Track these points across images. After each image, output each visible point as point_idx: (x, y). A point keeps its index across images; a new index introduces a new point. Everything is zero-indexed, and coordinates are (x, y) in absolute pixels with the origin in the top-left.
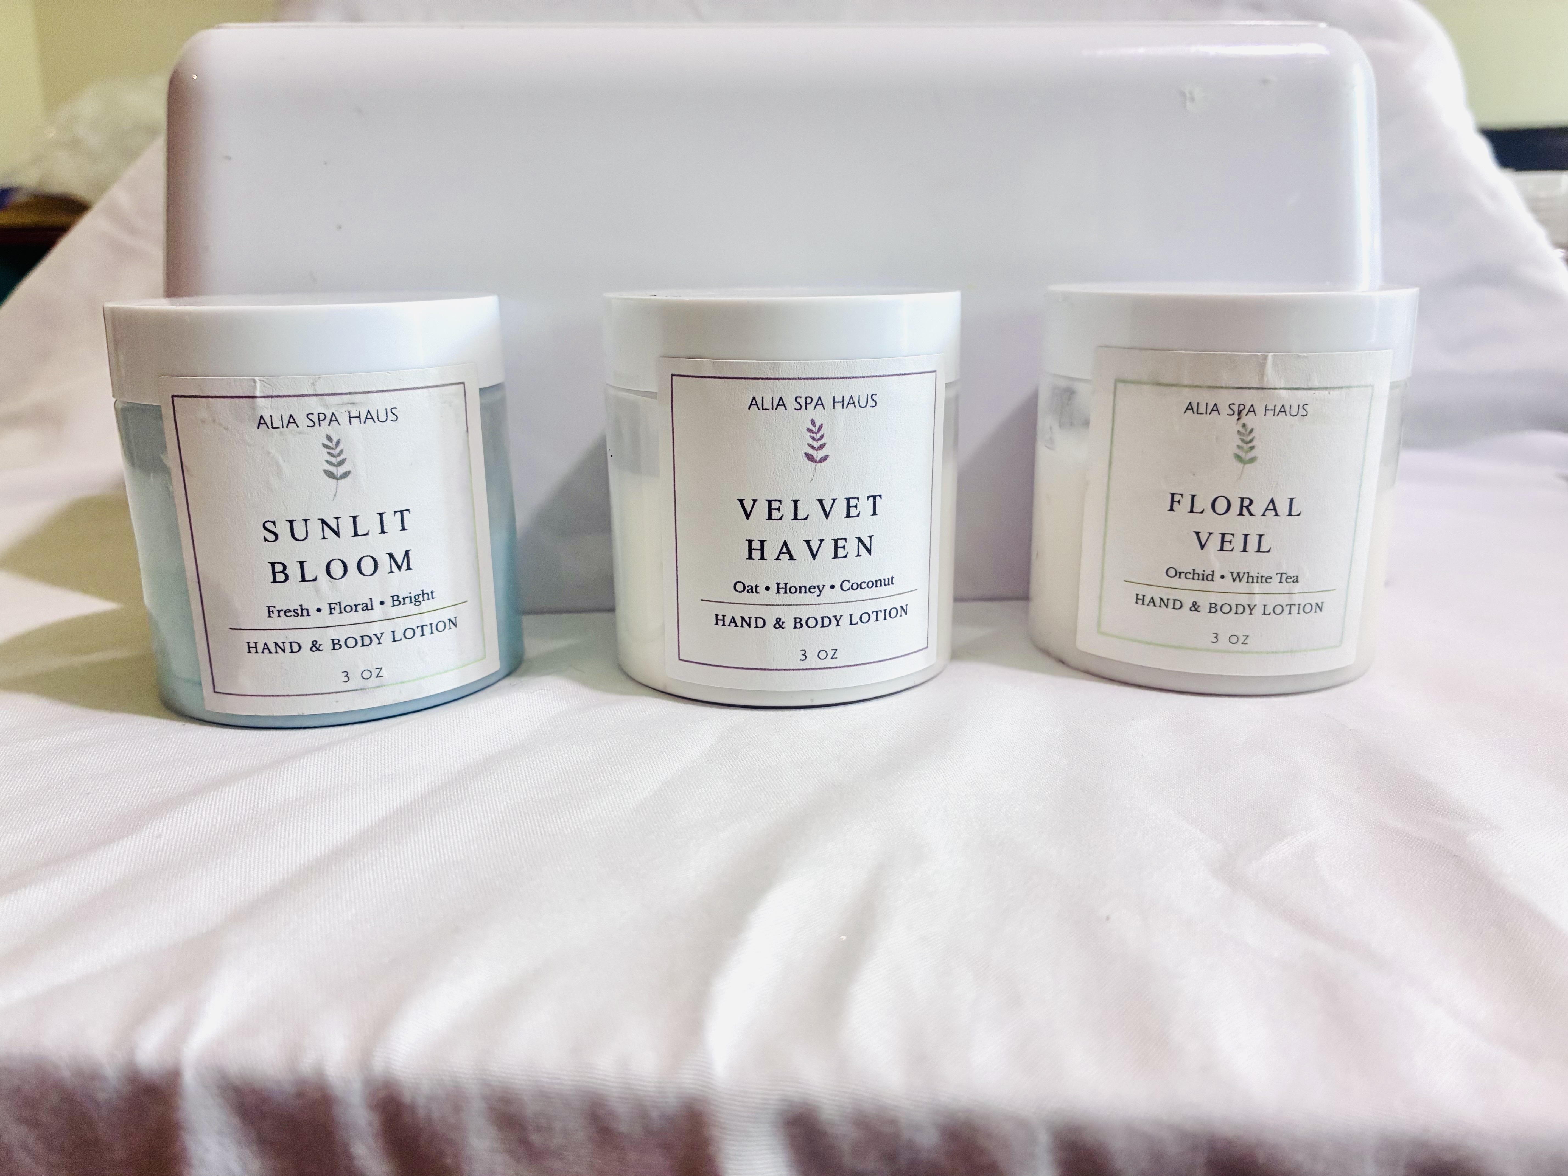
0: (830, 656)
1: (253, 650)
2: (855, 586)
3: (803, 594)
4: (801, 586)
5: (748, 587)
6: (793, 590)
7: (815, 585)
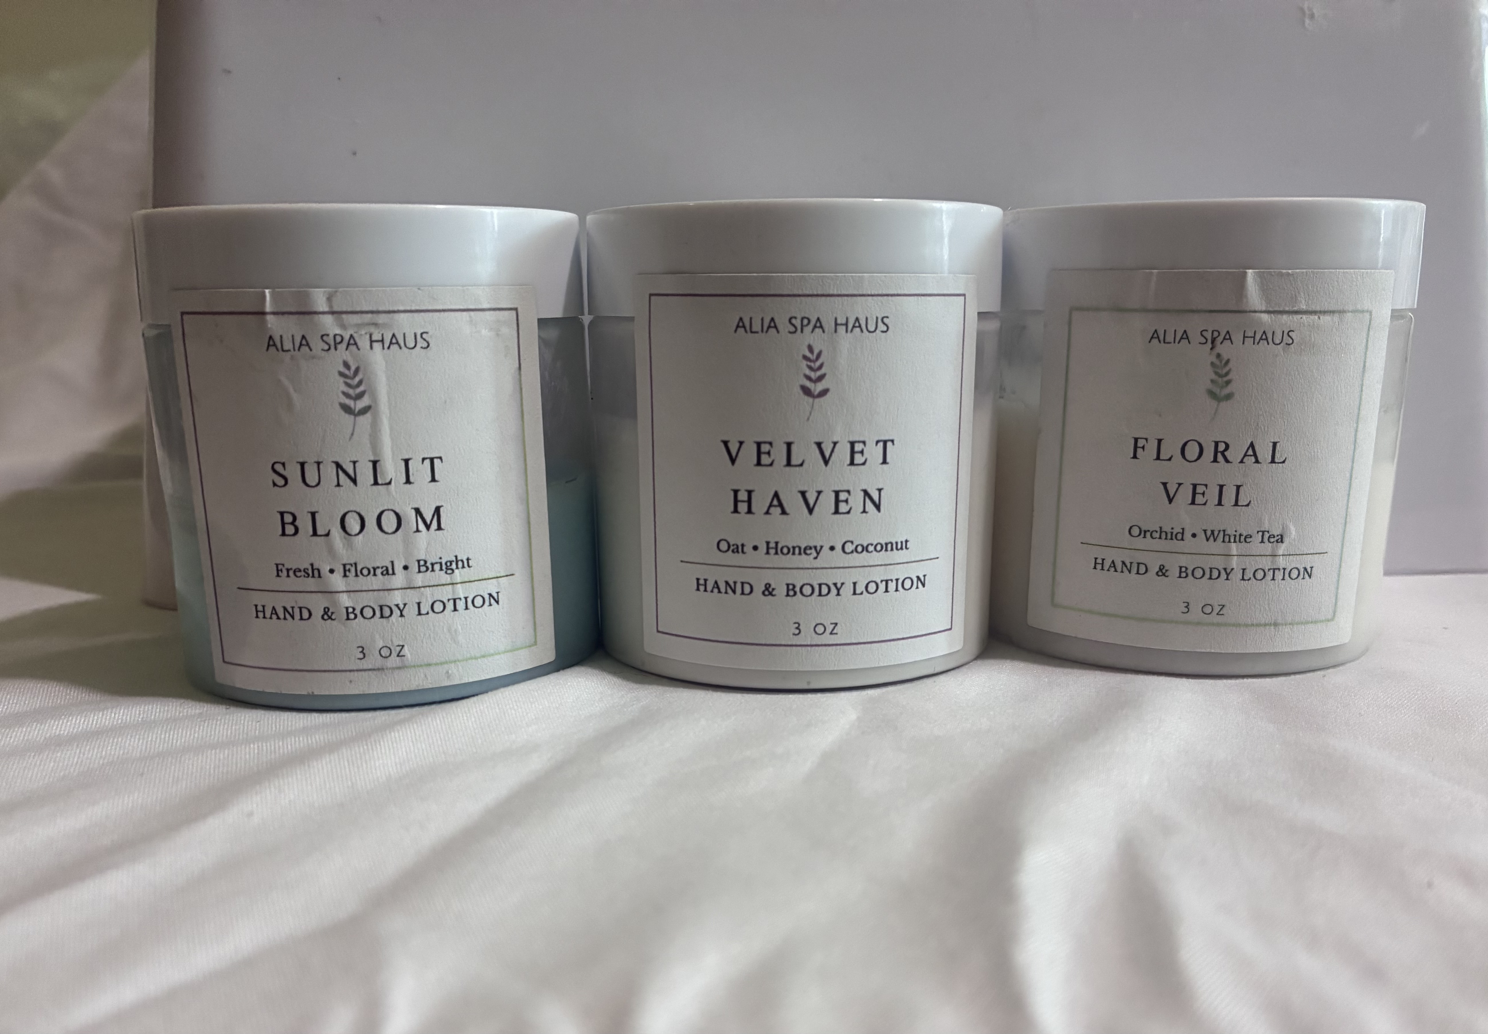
0: (829, 630)
1: (261, 615)
2: (860, 549)
3: (797, 556)
4: (795, 545)
5: (733, 545)
6: (785, 550)
7: (812, 544)
